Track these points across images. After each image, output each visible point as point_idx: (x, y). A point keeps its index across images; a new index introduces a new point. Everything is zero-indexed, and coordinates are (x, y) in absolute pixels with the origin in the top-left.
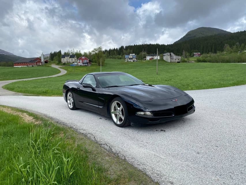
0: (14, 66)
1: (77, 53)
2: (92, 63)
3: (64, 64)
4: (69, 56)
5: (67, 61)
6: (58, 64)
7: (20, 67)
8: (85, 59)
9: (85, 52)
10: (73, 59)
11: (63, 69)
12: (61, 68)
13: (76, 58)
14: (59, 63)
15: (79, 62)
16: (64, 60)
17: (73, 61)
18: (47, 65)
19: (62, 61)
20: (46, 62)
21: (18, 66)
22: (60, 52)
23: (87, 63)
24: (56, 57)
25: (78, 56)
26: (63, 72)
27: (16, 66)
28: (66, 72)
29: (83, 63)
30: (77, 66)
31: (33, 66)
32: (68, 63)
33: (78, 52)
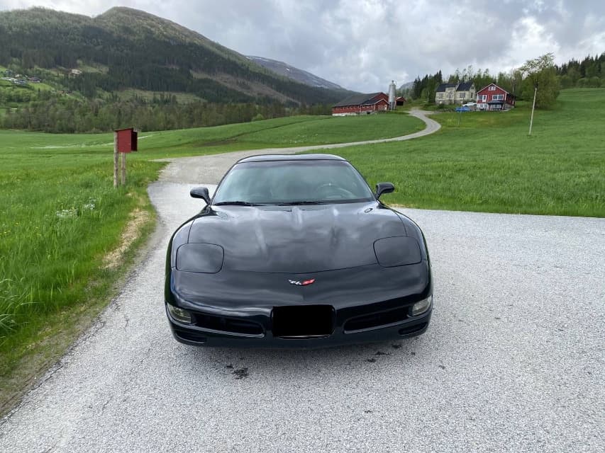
0: (334, 115)
1: (479, 76)
2: (518, 103)
3: (442, 107)
4: (457, 87)
5: (450, 100)
6: (426, 108)
7: (344, 115)
8: (498, 91)
9: (503, 72)
10: (467, 93)
11: (435, 119)
12: (430, 117)
13: (473, 91)
14: (431, 104)
15: (480, 102)
16: (442, 97)
17: (466, 98)
18: (401, 109)
19: (437, 99)
20: (400, 103)
21: (340, 115)
22: (439, 76)
23: (501, 103)
24: (426, 89)
25: (481, 84)
26: (433, 127)
27: (337, 115)
28: (439, 126)
29: (489, 104)
30: (474, 112)
31: (369, 113)
32: (450, 104)
33: (482, 75)
